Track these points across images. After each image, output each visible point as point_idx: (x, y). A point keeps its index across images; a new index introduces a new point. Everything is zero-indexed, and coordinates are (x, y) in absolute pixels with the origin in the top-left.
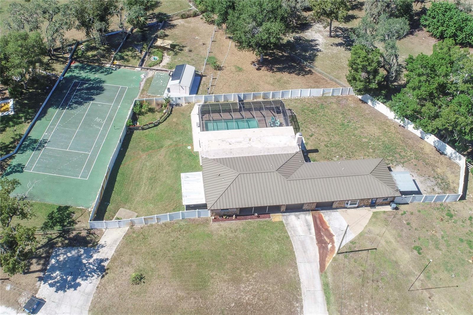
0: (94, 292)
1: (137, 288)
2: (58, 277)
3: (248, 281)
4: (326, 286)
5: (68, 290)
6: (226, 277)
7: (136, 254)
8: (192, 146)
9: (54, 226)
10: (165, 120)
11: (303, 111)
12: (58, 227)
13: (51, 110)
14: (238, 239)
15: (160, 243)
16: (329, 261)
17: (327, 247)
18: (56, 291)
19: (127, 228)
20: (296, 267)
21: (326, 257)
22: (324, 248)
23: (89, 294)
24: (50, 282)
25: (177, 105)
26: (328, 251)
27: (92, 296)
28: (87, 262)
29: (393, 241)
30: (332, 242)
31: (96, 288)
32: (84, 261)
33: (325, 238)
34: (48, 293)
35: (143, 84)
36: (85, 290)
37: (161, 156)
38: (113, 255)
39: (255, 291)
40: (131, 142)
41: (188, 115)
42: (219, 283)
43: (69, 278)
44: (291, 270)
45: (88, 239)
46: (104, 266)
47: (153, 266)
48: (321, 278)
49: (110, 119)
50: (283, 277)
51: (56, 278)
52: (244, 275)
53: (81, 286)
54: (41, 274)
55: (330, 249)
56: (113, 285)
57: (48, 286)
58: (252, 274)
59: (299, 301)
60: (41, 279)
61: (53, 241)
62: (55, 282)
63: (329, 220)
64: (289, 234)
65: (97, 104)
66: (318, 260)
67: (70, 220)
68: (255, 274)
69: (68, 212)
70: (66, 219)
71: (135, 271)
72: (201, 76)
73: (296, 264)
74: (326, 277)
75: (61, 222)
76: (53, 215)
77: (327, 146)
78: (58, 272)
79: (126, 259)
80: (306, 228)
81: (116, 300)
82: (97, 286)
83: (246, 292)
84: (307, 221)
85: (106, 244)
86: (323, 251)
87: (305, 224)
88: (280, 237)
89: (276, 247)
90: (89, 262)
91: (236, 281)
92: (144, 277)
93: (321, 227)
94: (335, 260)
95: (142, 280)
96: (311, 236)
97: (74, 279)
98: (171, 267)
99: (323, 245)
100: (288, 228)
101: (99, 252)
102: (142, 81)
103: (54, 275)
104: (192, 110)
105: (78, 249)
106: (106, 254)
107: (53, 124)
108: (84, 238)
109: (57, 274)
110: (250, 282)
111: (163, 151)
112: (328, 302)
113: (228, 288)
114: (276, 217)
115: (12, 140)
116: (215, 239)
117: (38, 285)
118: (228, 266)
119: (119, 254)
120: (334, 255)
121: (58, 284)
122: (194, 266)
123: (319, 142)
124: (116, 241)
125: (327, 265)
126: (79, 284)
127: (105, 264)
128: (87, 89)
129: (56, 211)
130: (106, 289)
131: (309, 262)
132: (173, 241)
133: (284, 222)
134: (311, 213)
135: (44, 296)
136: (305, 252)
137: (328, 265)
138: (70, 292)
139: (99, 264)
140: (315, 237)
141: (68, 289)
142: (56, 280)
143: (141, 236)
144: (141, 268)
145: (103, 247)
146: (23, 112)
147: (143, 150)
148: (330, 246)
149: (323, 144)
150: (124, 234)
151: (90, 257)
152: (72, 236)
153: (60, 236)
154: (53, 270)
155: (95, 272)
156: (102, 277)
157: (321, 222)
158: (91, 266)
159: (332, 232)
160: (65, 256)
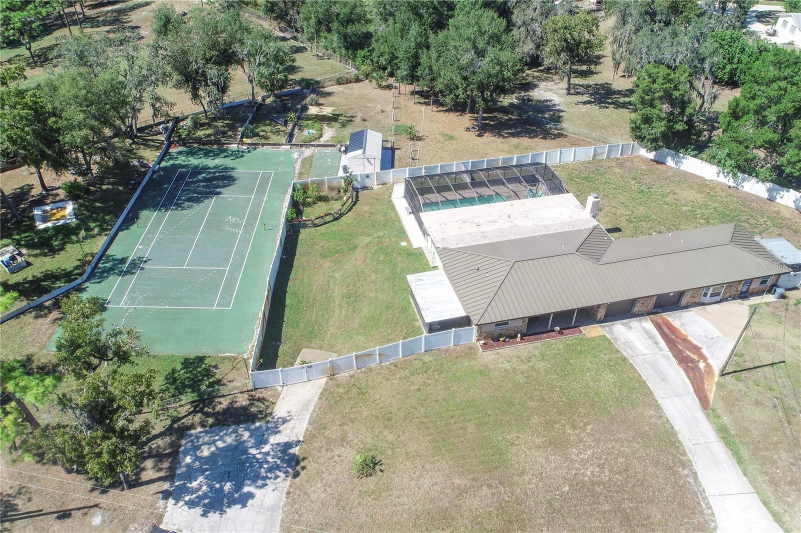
0: (282, 504)
1: (370, 483)
2: (204, 488)
3: (581, 441)
4: (723, 432)
5: (228, 510)
6: (538, 441)
7: (353, 421)
8: (408, 240)
9: (181, 393)
10: (350, 210)
11: (571, 180)
12: (188, 397)
13: (144, 214)
14: (538, 371)
15: (393, 396)
16: (710, 390)
17: (698, 367)
18: (205, 514)
19: (324, 380)
20: (658, 408)
21: (703, 383)
22: (692, 369)
23: (272, 509)
24: (187, 498)
25: (365, 188)
26: (703, 374)
27: (281, 512)
28: (258, 451)
30: (703, 357)
31: (285, 495)
32: (253, 451)
33: (688, 353)
34: (185, 519)
35: (298, 166)
36: (263, 501)
37: (356, 260)
38: (307, 430)
39: (600, 458)
40: (299, 246)
41: (388, 200)
42: (528, 453)
43: (228, 486)
44: (652, 412)
45: (252, 410)
46: (294, 455)
47: (391, 438)
48: (709, 420)
49: (253, 216)
50: (642, 426)
51: (199, 489)
52: (571, 432)
53: (255, 498)
54: (166, 486)
55: (705, 371)
56: (319, 485)
57: (186, 508)
58: (583, 429)
59: (687, 464)
60: (166, 495)
61: (183, 421)
62: (197, 497)
63: (683, 326)
64: (625, 354)
65: (227, 198)
66: (692, 390)
67: (211, 380)
68: (589, 427)
69: (204, 366)
70: (201, 380)
71: (358, 452)
72: (393, 150)
73: (656, 401)
74: (718, 417)
75: (194, 385)
76: (176, 375)
77: (631, 222)
78: (201, 479)
79: (334, 432)
80: (650, 342)
81: (332, 512)
82: (286, 490)
83: (584, 462)
84: (646, 331)
85: (290, 416)
86: (694, 374)
87: (644, 335)
88: (610, 360)
89: (610, 377)
90: (263, 451)
91: (558, 444)
92: (380, 462)
93: (673, 337)
94: (720, 386)
95: (378, 467)
96: (663, 352)
97: (239, 486)
98: (428, 435)
99: (690, 364)
100: (618, 345)
101: (279, 432)
102: (296, 162)
103: (194, 484)
104: (391, 193)
105: (235, 431)
106: (292, 431)
107: (152, 232)
108: (245, 408)
109: (201, 482)
110: (586, 442)
111: (359, 254)
112: (739, 460)
113: (547, 459)
114: (592, 331)
115: (79, 263)
116: (496, 378)
117: (162, 507)
118: (535, 420)
119: (317, 426)
120: (716, 379)
121: (207, 501)
122: (471, 428)
123: (617, 218)
124: (306, 405)
125: (711, 396)
126: (251, 496)
127: (295, 450)
128: (205, 180)
129: (179, 367)
130: (306, 493)
131: (678, 395)
132: (419, 390)
133: (608, 336)
134: (648, 317)
135: (177, 527)
136: (663, 380)
137: (713, 396)
138: (234, 511)
139: (285, 452)
140: (670, 354)
141: (229, 506)
142: (200, 493)
143: (355, 390)
144: (368, 446)
145: (285, 421)
146: (95, 220)
147: (323, 256)
148: (702, 365)
149: (623, 219)
150: (320, 390)
151: (261, 441)
152: (219, 408)
153: (194, 412)
154: (190, 475)
155: (278, 468)
156: (296, 475)
157: (670, 329)
158: (269, 459)
159: (695, 343)
160: (213, 449)
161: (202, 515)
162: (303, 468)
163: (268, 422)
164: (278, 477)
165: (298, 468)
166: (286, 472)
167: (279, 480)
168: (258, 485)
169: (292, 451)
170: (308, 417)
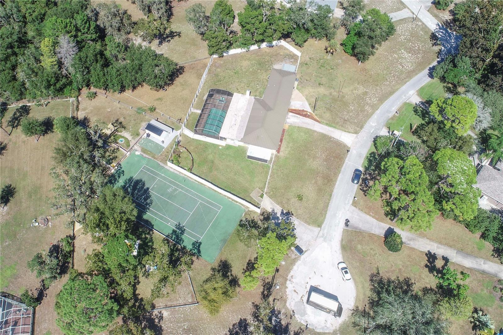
4: (327, 124)
5: (295, 233)
6: (312, 160)
7: (284, 195)
8: (220, 146)
14: (292, 147)
15: (282, 182)
16: (316, 118)
17: (309, 115)
19: (265, 195)
20: (315, 131)
21: (314, 117)
23: (300, 223)
25: (179, 142)
26: (311, 115)
29: (313, 90)
30: (306, 111)
32: (280, 221)
33: (304, 113)
35: (146, 156)
36: (296, 224)
37: (220, 164)
38: (280, 206)
39: (322, 151)
41: (192, 139)
42: (313, 164)
44: (316, 133)
47: (294, 189)
48: (323, 124)
49: (173, 183)
50: (318, 138)
52: (313, 152)
53: (295, 226)
56: (299, 210)
58: (313, 149)
59: (331, 138)
63: (295, 107)
64: (297, 126)
65: (153, 187)
66: (314, 121)
71: (294, 198)
74: (323, 122)
79: (285, 201)
80: (296, 118)
81: (307, 211)
82: (296, 218)
83: (321, 155)
85: (272, 208)
86: (310, 117)
87: (293, 117)
88: (297, 130)
89: (302, 134)
90: (281, 219)
91: (314, 157)
92: (300, 195)
94: (316, 115)
96: (301, 118)
98: (298, 181)
99: (307, 116)
100: (294, 125)
101: (276, 213)
102: (143, 155)
104: (188, 136)
106: (278, 210)
107: (161, 218)
110: (317, 151)
111: (217, 162)
112: (335, 127)
113: (317, 161)
114: (286, 127)
116: (289, 157)
118: (306, 157)
119: (280, 203)
120: (314, 114)
122: (301, 171)
124: (271, 203)
125: (318, 119)
127: (285, 212)
130: (299, 214)
131: (314, 125)
132: (283, 175)
133: (289, 124)
136: (308, 124)
139: (284, 214)
144: (294, 195)
145: (274, 210)
147: (211, 172)
148: (308, 113)
150: (268, 198)
151: (278, 218)
155: (288, 218)
156: (293, 214)
157: (296, 111)
158: (284, 218)
159: (302, 109)
162: (291, 212)
163: (272, 214)
164: (291, 219)
165: (291, 213)
166: (290, 216)
167: (292, 219)
168: (291, 224)
169: (284, 213)
170: (276, 204)
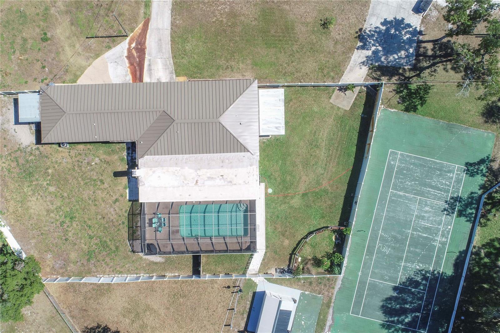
0: (368, 16)
1: (327, 15)
2: (403, 33)
4: (148, 5)
5: (393, 19)
7: (329, 53)
9: (417, 90)
11: (117, 248)
12: (413, 87)
14: (226, 58)
15: (306, 62)
16: (139, 29)
17: (136, 45)
18: (403, 19)
20: (173, 24)
21: (140, 34)
22: (140, 44)
23: (373, 15)
24: (411, 29)
26: (136, 39)
27: (369, 13)
28: (377, 48)
30: (129, 50)
31: (367, 20)
32: (380, 48)
33: (135, 55)
34: (412, 19)
36: (377, 19)
38: (352, 54)
42: (250, 13)
43: (393, 31)
44: (178, 22)
45: (379, 73)
46: (360, 41)
47: (313, 37)
48: (151, 13)
50: (187, 15)
51: (406, 33)
52: (225, 20)
53: (380, 22)
54: (421, 38)
55: (134, 41)
56: (351, 21)
57: (412, 25)
58: (217, 20)
60: (420, 33)
61: (414, 74)
62: (406, 29)
63: (126, 75)
64: (172, 61)
66: (149, 31)
67: (401, 94)
68: (214, 20)
70: (407, 95)
71: (330, 33)
73: (171, 29)
74: (145, 13)
75: (410, 94)
76: (420, 102)
77: (101, 181)
78: (405, 38)
80: (153, 67)
82: (366, 23)
84: (150, 75)
85: (360, 66)
86: (141, 40)
87: (153, 73)
88: (183, 58)
89: (188, 47)
90: (375, 47)
91: (233, 15)
92: (321, 25)
93: (137, 68)
94: (132, 30)
95: (323, 23)
96: (150, 58)
97: (388, 30)
98: (295, 33)
99: (139, 47)
100: (172, 67)
101: (367, 57)
103: (408, 36)
105: (388, 62)
106: (360, 56)
108: (383, 74)
110: (218, 13)
113: (242, 9)
116: (250, 59)
117: (422, 27)
118: (239, 29)
119: (347, 54)
120: (131, 35)
121: (402, 26)
122: (273, 32)
124: (351, 70)
125: (141, 26)
126: (382, 24)
127: (360, 44)
129: (419, 107)
130: (357, 18)
131: (158, 29)
132: (292, 62)
133: (174, 76)
135: (415, 16)
136: (160, 40)
137: (140, 25)
138: (390, 18)
139: (365, 44)
140: (146, 56)
141: (392, 21)
143: (325, 72)
145: (363, 63)
148: (133, 45)
149: (106, 185)
150: (343, 78)
151: (375, 53)
152: (397, 77)
153: (409, 78)
154: (410, 41)
155: (369, 36)
156: (361, 30)
157: (136, 74)
158: (373, 42)
159: (127, 61)
160: (399, 54)
161: (404, 19)
162: (357, 32)
163: (371, 64)
164: (370, 31)
165: (359, 33)
166: (365, 33)
167: (369, 29)
168: (379, 29)
170: (351, 62)
